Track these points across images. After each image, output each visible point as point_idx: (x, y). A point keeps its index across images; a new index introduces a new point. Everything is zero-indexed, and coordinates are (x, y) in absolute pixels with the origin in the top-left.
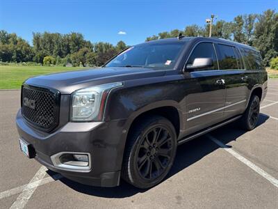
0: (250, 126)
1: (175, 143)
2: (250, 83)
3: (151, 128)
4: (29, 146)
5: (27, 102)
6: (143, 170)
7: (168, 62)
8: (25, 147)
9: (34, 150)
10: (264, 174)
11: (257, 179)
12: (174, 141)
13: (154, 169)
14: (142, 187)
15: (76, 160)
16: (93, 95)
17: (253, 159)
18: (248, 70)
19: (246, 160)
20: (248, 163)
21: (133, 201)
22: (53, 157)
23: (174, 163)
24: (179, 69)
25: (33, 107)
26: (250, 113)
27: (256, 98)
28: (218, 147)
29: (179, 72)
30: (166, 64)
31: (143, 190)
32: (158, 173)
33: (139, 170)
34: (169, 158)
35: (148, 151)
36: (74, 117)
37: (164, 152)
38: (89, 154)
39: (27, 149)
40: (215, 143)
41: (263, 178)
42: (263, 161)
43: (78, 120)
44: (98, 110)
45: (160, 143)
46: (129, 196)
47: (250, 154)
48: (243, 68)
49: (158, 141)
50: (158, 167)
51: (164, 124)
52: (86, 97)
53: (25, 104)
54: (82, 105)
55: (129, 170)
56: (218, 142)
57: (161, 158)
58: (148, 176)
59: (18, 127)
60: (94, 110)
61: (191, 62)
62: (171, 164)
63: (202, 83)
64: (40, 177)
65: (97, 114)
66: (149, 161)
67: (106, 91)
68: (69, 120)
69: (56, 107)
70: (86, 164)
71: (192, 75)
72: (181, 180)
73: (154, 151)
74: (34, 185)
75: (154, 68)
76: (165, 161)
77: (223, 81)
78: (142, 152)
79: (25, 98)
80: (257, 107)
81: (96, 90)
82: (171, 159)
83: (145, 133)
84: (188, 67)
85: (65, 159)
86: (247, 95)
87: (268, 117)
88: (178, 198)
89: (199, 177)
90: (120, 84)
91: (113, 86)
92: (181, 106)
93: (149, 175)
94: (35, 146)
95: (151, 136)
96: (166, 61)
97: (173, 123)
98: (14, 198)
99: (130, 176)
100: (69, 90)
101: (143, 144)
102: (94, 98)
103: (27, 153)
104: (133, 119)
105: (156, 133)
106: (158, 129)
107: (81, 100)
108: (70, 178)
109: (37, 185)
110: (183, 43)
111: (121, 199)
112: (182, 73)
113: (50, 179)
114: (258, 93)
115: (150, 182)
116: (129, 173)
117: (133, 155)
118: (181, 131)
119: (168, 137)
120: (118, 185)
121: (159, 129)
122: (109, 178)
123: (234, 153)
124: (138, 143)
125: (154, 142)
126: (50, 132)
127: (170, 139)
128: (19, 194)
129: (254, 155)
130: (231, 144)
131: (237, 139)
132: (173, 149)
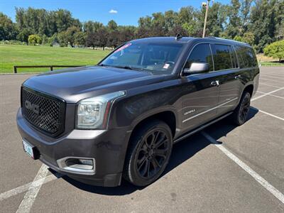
0: (240, 121)
1: (171, 142)
2: (244, 79)
3: (151, 132)
4: (33, 149)
5: (29, 105)
6: (141, 171)
7: (167, 66)
8: (29, 149)
9: (39, 152)
10: (250, 171)
11: (243, 176)
12: (170, 140)
13: (152, 168)
14: (140, 185)
15: (81, 163)
16: (98, 105)
18: (241, 68)
19: (234, 156)
20: (236, 159)
21: (132, 199)
22: (59, 161)
23: (169, 162)
25: (37, 112)
26: (241, 109)
27: (247, 95)
28: (210, 143)
29: (176, 77)
30: (164, 67)
31: (141, 188)
32: (155, 172)
33: (138, 170)
34: (165, 157)
35: (147, 152)
36: (79, 124)
37: (161, 153)
38: (94, 159)
39: (32, 151)
40: (208, 140)
42: (250, 157)
43: (83, 127)
44: (102, 118)
45: (158, 143)
46: (129, 194)
47: (238, 150)
48: (237, 67)
49: (156, 143)
50: (155, 166)
51: (162, 127)
52: (90, 106)
53: (27, 107)
54: (87, 113)
55: (129, 172)
56: (210, 138)
57: (158, 158)
58: (146, 175)
60: (99, 118)
61: (188, 66)
62: (167, 163)
64: (43, 176)
65: (101, 121)
66: (147, 161)
67: (110, 101)
68: (75, 127)
70: (91, 167)
71: (189, 79)
72: (175, 178)
73: (152, 152)
74: (38, 183)
75: (154, 72)
76: (161, 161)
77: (217, 82)
78: (141, 155)
79: (27, 101)
80: (248, 102)
81: (100, 100)
82: (167, 158)
83: (145, 138)
84: (186, 71)
85: (70, 163)
88: (173, 195)
89: (192, 174)
90: (122, 93)
91: (116, 96)
92: (177, 108)
93: (147, 173)
94: (39, 149)
96: (164, 65)
97: (170, 127)
99: (130, 177)
100: (74, 98)
101: (142, 148)
102: (98, 108)
103: (32, 154)
105: (154, 136)
107: (86, 109)
109: (42, 183)
110: (181, 46)
111: (122, 196)
112: (179, 77)
113: (53, 177)
114: (250, 90)
115: (148, 180)
116: (130, 174)
117: (134, 157)
118: (177, 130)
119: (165, 138)
120: (119, 184)
121: (157, 132)
122: (111, 179)
123: (224, 150)
125: (152, 144)
126: (57, 137)
127: (167, 140)
128: (25, 192)
129: (241, 152)
130: (220, 139)
131: (227, 135)
132: (169, 149)
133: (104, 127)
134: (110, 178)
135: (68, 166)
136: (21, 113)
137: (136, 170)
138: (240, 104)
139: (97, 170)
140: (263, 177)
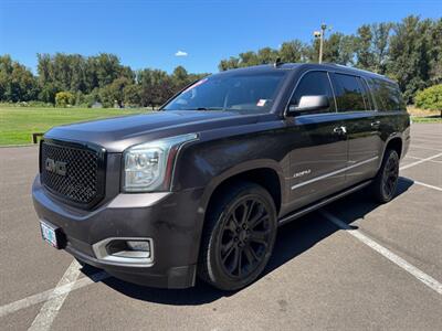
0: (386, 197)
1: (275, 222)
2: (384, 131)
3: (240, 200)
4: (56, 231)
5: (52, 165)
6: (228, 263)
7: (262, 103)
8: (49, 232)
9: (65, 235)
10: (407, 267)
11: (397, 273)
12: (273, 219)
13: (245, 262)
14: (228, 288)
15: (130, 249)
16: (156, 153)
17: (389, 244)
18: (380, 111)
19: (379, 246)
20: (383, 251)
21: (215, 310)
22: (96, 246)
23: (273, 253)
24: (277, 112)
25: (63, 172)
26: (385, 176)
27: (393, 154)
29: (278, 116)
30: (259, 105)
31: (229, 293)
32: (250, 267)
33: (223, 262)
34: (266, 245)
35: (236, 234)
36: (127, 185)
37: (258, 237)
38: (151, 240)
39: (54, 236)
40: (332, 223)
41: (405, 272)
42: (405, 247)
43: (134, 190)
44: (163, 175)
45: (253, 221)
46: (209, 302)
47: (385, 238)
48: (373, 109)
49: (249, 220)
50: (250, 260)
51: (258, 194)
52: (144, 156)
53: (48, 168)
54: (139, 167)
55: (209, 263)
56: (338, 222)
57: (255, 246)
58: (236, 272)
60: (158, 174)
61: (296, 102)
62: (268, 255)
63: (311, 132)
64: (72, 278)
65: (161, 181)
66: (237, 248)
67: (174, 147)
68: (121, 190)
69: (100, 173)
70: (148, 254)
71: (298, 121)
72: (284, 278)
73: (244, 235)
74: (64, 289)
75: (241, 112)
76: (259, 251)
77: (344, 129)
78: (227, 237)
79: (48, 160)
80: (395, 168)
81: (159, 146)
82: (269, 246)
83: (231, 208)
84: (292, 109)
85: (114, 248)
86: (380, 150)
87: (411, 183)
88: (282, 303)
89: (311, 273)
90: (193, 137)
91: (184, 140)
92: (283, 167)
93: (237, 270)
94: (66, 232)
95: (239, 213)
96: (258, 101)
97: (272, 195)
98: (36, 309)
99: (210, 272)
100: (120, 146)
101: (228, 224)
102: (156, 157)
103: (54, 241)
104: (214, 187)
105: (246, 208)
106: (249, 203)
107: (138, 161)
108: (120, 278)
109: (69, 290)
110: (283, 73)
112: (283, 118)
113: (88, 280)
114: (396, 146)
115: (239, 280)
116: (209, 268)
117: (215, 240)
118: (282, 205)
119: (265, 214)
120: (193, 285)
121: (251, 201)
122: (180, 274)
123: (363, 237)
124: (221, 223)
125: (243, 221)
126: (91, 209)
127: (267, 216)
128: (43, 303)
129: (391, 240)
130: (357, 223)
131: (366, 216)
132: (272, 231)
133: (165, 187)
134: (178, 274)
135: (110, 254)
136: (39, 181)
137: (221, 262)
138: (381, 171)
139: (157, 260)
140: (430, 274)
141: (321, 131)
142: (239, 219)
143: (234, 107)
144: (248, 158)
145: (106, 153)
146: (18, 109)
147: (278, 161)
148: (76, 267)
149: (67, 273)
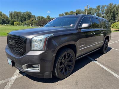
0: (105, 52)
1: (75, 59)
2: (105, 34)
3: (65, 53)
4: (12, 61)
6: (61, 71)
7: (72, 25)
8: (10, 62)
9: (14, 63)
10: (111, 72)
11: (108, 74)
12: (74, 58)
14: (61, 78)
15: (33, 67)
16: (41, 39)
17: (106, 66)
18: (104, 28)
19: (103, 66)
20: (104, 67)
21: (57, 84)
22: (23, 66)
23: (74, 68)
24: (76, 28)
25: (14, 44)
26: (104, 47)
27: (107, 40)
28: (92, 61)
30: (71, 26)
31: (61, 80)
32: (68, 72)
33: (60, 71)
34: (72, 66)
35: (64, 63)
36: (32, 49)
37: (70, 63)
38: (39, 64)
41: (111, 74)
42: (110, 67)
43: (34, 50)
44: (43, 46)
45: (69, 59)
46: (56, 82)
49: (68, 59)
50: (68, 70)
51: (70, 51)
52: (37, 40)
53: (10, 43)
54: (36, 43)
55: (56, 71)
56: (92, 59)
57: (69, 66)
58: (63, 74)
59: (6, 53)
61: (81, 25)
63: (86, 34)
64: (17, 75)
66: (64, 67)
67: (47, 37)
68: (30, 50)
69: (24, 44)
70: (38, 69)
71: (82, 31)
72: (77, 75)
73: (66, 63)
74: (14, 78)
75: (65, 28)
76: (70, 67)
77: (94, 33)
78: (61, 63)
79: (10, 41)
80: (107, 44)
81: (42, 37)
83: (63, 55)
84: (80, 27)
85: (28, 67)
86: (104, 39)
87: (111, 48)
88: (77, 82)
89: (84, 74)
90: (52, 35)
91: (49, 35)
92: (77, 44)
93: (64, 73)
95: (65, 56)
97: (74, 51)
98: (5, 84)
99: (56, 74)
100: (30, 37)
101: (62, 60)
102: (41, 40)
103: (11, 64)
104: (58, 49)
105: (67, 55)
106: (68, 54)
107: (36, 41)
108: (30, 75)
109: (16, 78)
110: (78, 17)
111: (52, 83)
112: (77, 30)
113: (21, 75)
114: (108, 38)
115: (64, 76)
116: (56, 73)
117: (58, 64)
118: (77, 54)
119: (72, 57)
120: (51, 77)
122: (47, 74)
123: (98, 63)
124: (60, 59)
125: (66, 59)
126: (22, 55)
127: (73, 58)
128: (8, 82)
129: (106, 64)
130: (97, 59)
131: (99, 57)
132: (74, 62)
133: (44, 49)
135: (27, 68)
136: (7, 46)
137: (59, 71)
138: (103, 45)
139: (41, 70)
140: (118, 74)
141: (88, 34)
142: (65, 59)
143: (64, 26)
144: (67, 41)
145: (26, 39)
146: (4, 26)
147: (76, 42)
148: (18, 71)
149: (15, 73)
